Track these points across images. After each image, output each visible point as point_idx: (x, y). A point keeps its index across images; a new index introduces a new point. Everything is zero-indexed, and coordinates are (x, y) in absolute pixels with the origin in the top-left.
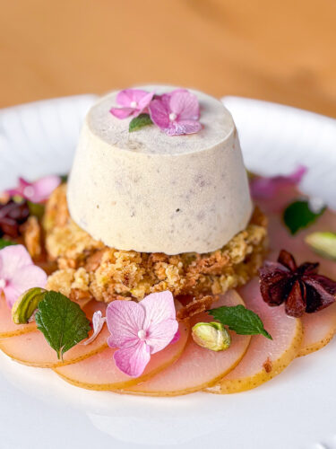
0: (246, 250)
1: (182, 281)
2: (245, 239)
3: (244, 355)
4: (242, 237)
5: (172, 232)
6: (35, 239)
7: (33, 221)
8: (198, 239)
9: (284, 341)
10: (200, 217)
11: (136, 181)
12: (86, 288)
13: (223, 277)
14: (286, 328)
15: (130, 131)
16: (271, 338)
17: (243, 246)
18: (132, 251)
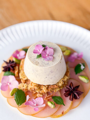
0: (62, 83)
1: (47, 91)
2: (62, 81)
3: (58, 110)
4: (62, 80)
5: (45, 81)
6: (17, 73)
7: (17, 67)
8: (51, 82)
9: (67, 107)
10: (51, 78)
11: (37, 71)
12: (26, 88)
13: (56, 89)
14: (69, 103)
15: (37, 58)
16: (65, 105)
17: (61, 82)
18: (36, 84)
